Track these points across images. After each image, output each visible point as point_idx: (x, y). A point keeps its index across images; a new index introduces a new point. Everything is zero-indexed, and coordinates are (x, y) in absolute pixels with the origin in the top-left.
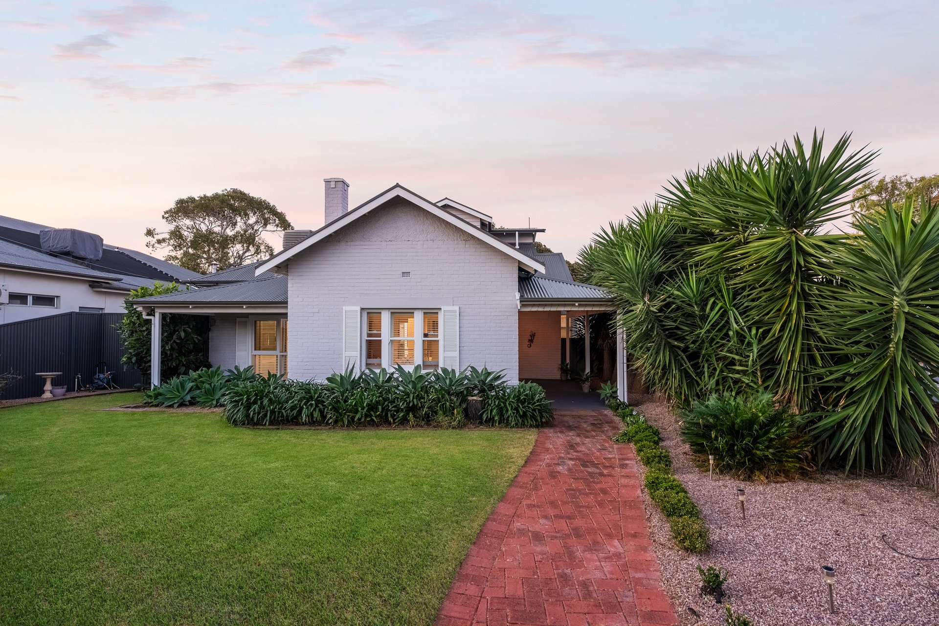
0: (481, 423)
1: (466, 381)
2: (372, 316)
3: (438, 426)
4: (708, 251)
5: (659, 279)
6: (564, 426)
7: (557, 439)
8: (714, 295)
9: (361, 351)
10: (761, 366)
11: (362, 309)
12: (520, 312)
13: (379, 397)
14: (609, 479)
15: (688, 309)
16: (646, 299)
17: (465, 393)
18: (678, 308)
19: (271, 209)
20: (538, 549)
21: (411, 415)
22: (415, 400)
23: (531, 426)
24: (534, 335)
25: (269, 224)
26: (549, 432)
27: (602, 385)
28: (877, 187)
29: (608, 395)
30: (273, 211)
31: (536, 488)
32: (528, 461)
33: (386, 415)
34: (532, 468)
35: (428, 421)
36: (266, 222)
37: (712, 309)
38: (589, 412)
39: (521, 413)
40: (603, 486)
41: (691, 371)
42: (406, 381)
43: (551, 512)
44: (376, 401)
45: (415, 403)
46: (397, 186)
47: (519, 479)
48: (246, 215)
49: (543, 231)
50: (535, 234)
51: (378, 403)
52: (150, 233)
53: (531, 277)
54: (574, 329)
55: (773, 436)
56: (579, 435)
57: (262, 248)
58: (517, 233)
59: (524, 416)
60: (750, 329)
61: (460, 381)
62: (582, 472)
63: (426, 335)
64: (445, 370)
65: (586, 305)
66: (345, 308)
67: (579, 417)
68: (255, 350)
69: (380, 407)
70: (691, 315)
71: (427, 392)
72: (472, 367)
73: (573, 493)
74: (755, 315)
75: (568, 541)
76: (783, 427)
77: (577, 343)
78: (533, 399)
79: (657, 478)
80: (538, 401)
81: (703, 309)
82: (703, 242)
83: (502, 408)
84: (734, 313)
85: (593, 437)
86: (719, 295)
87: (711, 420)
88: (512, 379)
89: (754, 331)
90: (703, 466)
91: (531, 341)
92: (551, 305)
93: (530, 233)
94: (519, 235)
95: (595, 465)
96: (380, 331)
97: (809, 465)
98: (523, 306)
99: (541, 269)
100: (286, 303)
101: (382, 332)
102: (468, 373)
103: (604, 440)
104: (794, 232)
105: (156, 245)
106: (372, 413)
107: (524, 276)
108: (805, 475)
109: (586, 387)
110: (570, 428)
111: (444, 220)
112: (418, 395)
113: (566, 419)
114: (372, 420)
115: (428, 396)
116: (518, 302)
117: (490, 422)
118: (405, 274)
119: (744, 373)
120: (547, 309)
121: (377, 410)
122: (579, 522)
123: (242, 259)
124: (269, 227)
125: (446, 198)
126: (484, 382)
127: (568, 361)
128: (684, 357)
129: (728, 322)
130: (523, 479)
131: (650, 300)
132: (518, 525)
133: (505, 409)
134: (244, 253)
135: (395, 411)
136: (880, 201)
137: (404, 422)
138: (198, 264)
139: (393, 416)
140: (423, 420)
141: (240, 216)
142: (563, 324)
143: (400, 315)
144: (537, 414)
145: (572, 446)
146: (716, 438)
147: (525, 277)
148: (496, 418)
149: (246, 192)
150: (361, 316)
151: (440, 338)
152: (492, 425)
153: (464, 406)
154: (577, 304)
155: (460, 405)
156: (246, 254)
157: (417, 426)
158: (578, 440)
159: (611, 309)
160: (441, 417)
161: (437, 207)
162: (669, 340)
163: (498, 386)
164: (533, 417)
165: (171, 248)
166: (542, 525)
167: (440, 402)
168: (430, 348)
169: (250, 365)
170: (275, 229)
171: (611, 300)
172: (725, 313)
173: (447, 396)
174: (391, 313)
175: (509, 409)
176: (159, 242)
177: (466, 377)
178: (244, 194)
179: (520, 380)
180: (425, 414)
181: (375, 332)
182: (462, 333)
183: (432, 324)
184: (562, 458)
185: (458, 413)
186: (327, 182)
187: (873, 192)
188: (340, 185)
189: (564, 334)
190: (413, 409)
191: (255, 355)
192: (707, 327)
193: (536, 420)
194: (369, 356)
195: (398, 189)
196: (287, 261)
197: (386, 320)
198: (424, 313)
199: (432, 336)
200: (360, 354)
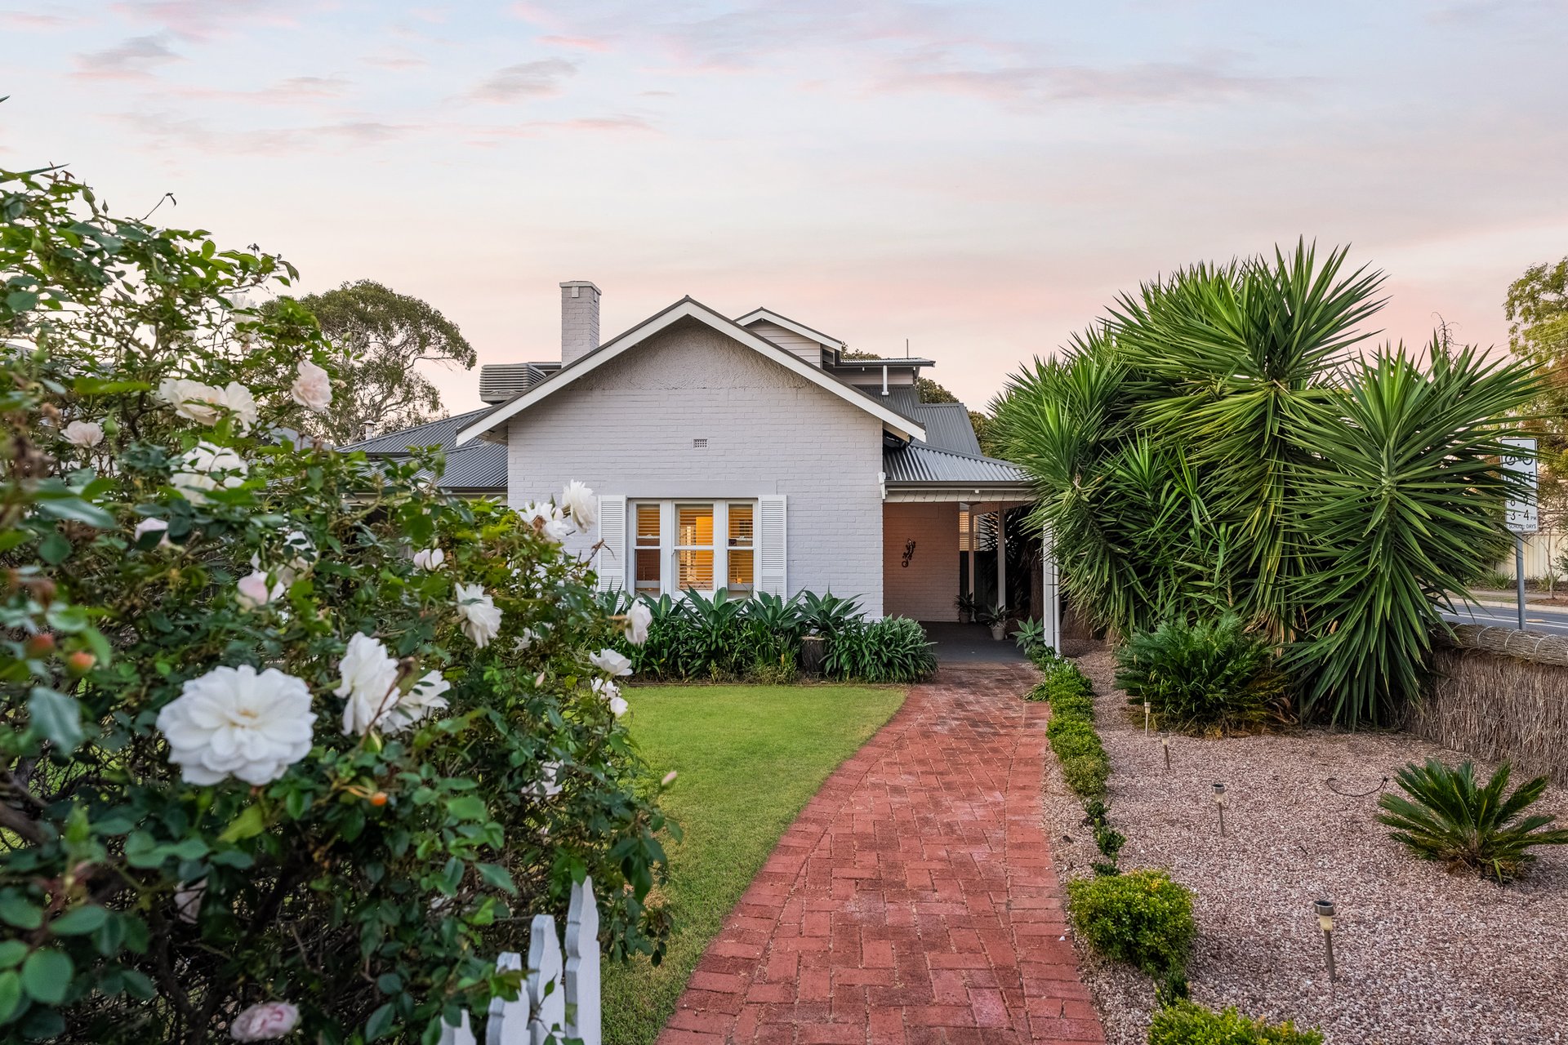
0: (823, 676)
1: (799, 614)
2: (646, 514)
3: (756, 681)
4: (1166, 410)
5: (1095, 452)
6: (953, 682)
7: (937, 698)
8: (1169, 476)
9: (627, 567)
10: (1233, 580)
11: (629, 499)
12: (885, 504)
13: (663, 636)
14: (1007, 740)
15: (1137, 498)
16: (1076, 483)
17: (798, 629)
18: (1122, 496)
19: (433, 317)
20: (896, 800)
21: (713, 663)
22: (720, 640)
23: (900, 680)
24: (914, 547)
25: (430, 344)
26: (929, 689)
27: (1020, 623)
28: (1553, 277)
29: (1029, 639)
30: (437, 321)
31: (900, 747)
32: (892, 720)
33: (675, 664)
34: (899, 728)
35: (739, 672)
36: (424, 342)
37: (1168, 495)
38: (997, 666)
39: (885, 660)
40: (995, 745)
41: (1140, 590)
42: (703, 612)
43: (918, 769)
44: (659, 642)
45: (721, 644)
46: (687, 299)
47: (877, 739)
48: (388, 329)
49: (931, 364)
50: (918, 369)
51: (661, 644)
53: (905, 446)
54: (982, 536)
55: (1229, 673)
56: (973, 693)
57: (417, 389)
58: (885, 368)
59: (889, 664)
60: (1218, 527)
61: (789, 614)
62: (970, 732)
63: (732, 542)
64: (764, 596)
65: (993, 493)
66: (602, 498)
67: (979, 671)
69: (665, 651)
70: (1138, 507)
71: (739, 629)
72: (807, 592)
73: (951, 752)
74: (1224, 506)
75: (936, 793)
76: (1244, 660)
77: (986, 560)
78: (903, 639)
79: (1063, 724)
80: (912, 643)
81: (1157, 497)
82: (1167, 394)
83: (855, 652)
84: (1197, 502)
85: (995, 695)
86: (1176, 475)
87: (1152, 655)
88: (872, 611)
89: (1222, 530)
90: (1138, 721)
91: (908, 555)
92: (937, 493)
93: (907, 368)
94: (889, 371)
95: (988, 724)
96: (658, 534)
97: (1287, 717)
98: (890, 494)
99: (920, 435)
100: (505, 489)
101: (661, 537)
102: (802, 601)
103: (1011, 699)
104: (1275, 385)
106: (653, 660)
107: (892, 445)
108: (1277, 729)
109: (998, 631)
110: (962, 685)
111: (762, 355)
112: (724, 633)
113: (958, 673)
114: (654, 671)
115: (740, 634)
116: (883, 487)
117: (836, 674)
118: (699, 442)
119: (1208, 590)
120: (930, 499)
121: (661, 655)
122: (953, 777)
123: (379, 410)
124: (430, 351)
125: (762, 309)
126: (827, 614)
127: (971, 590)
128: (1131, 569)
129: (1190, 516)
130: (883, 738)
131: (1082, 484)
132: (873, 779)
133: (859, 654)
134: (385, 399)
135: (688, 657)
136: (1560, 303)
137: (702, 674)
138: (299, 420)
139: (685, 665)
140: (732, 671)
141: (376, 331)
142: (964, 527)
143: (691, 511)
144: (909, 661)
145: (960, 705)
146: (1157, 681)
147: (894, 448)
148: (846, 668)
149: (387, 286)
150: (627, 511)
151: (757, 547)
152: (840, 679)
153: (796, 650)
154: (977, 491)
155: (790, 648)
156: (389, 401)
157: (724, 680)
158: (971, 698)
159: (1032, 499)
160: (760, 667)
161: (739, 326)
162: (1110, 545)
163: (849, 622)
164: (904, 666)
166: (904, 780)
167: (758, 642)
168: (740, 563)
170: (440, 354)
171: (1029, 485)
172: (1186, 504)
173: (769, 635)
174: (676, 505)
175: (867, 654)
177: (799, 608)
178: (384, 291)
179: (886, 614)
180: (735, 663)
181: (649, 537)
182: (791, 538)
183: (741, 523)
184: (944, 718)
185: (787, 661)
186: (566, 288)
187: (1546, 287)
188: (587, 293)
189: (964, 545)
190: (716, 654)
192: (1159, 524)
193: (908, 672)
194: (639, 576)
195: (688, 304)
196: (507, 420)
197: (667, 516)
198: (730, 506)
199: (743, 543)
200: (627, 573)
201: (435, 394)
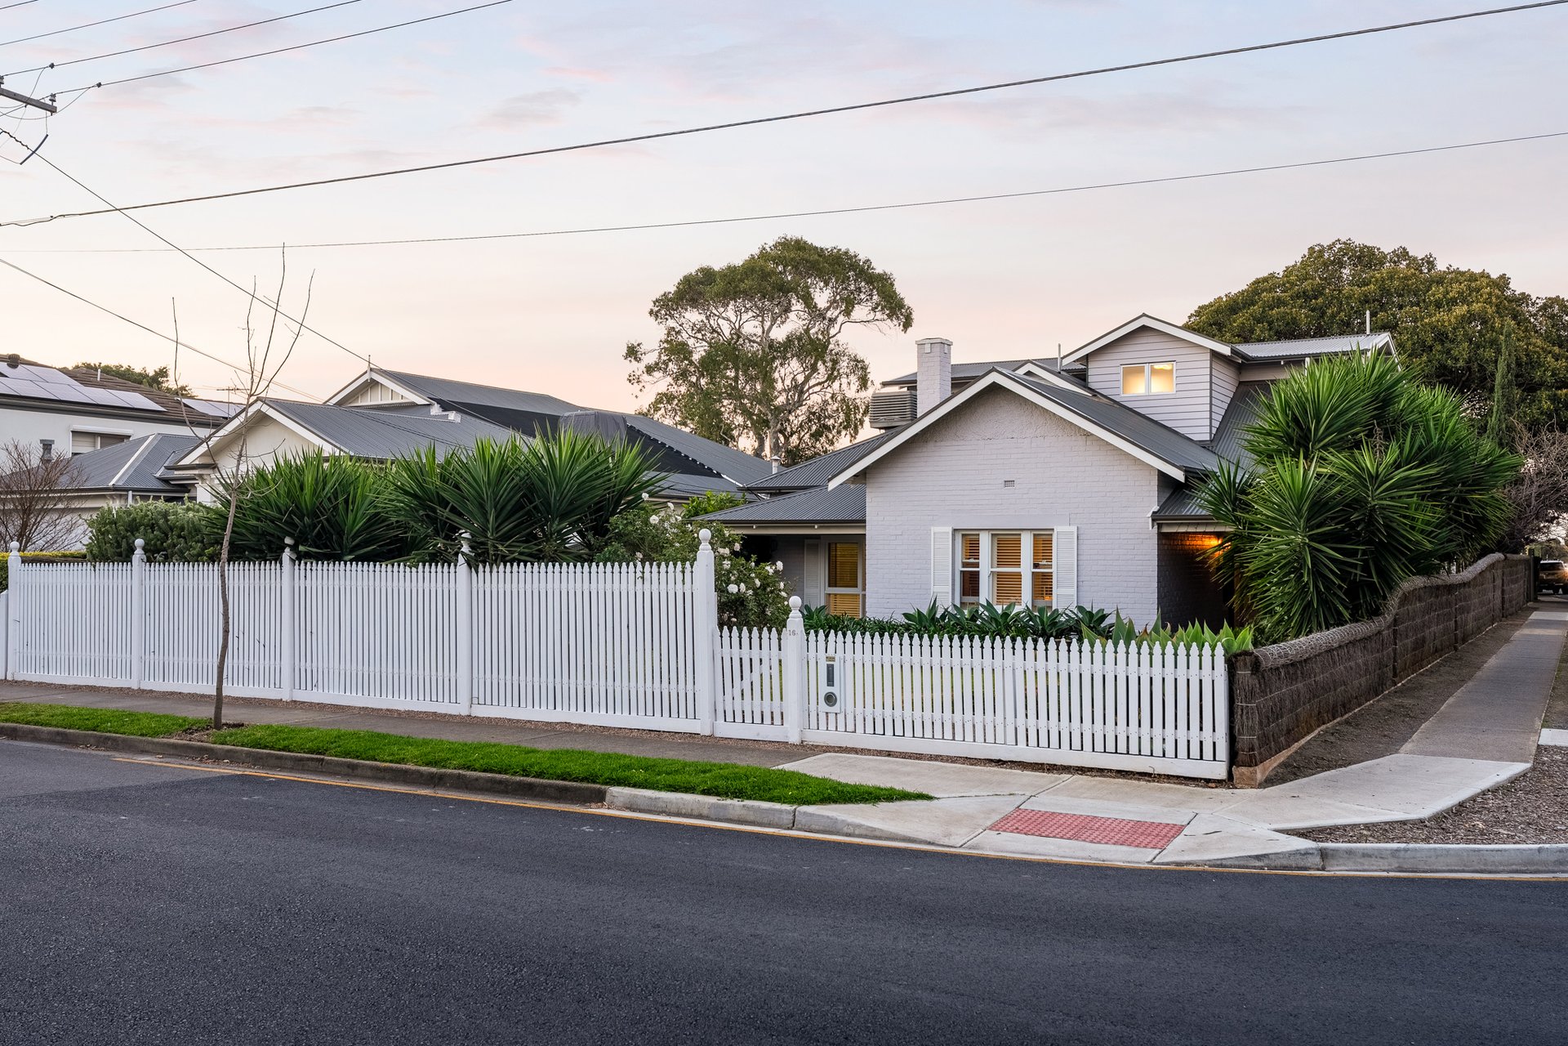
2: (968, 542)
9: (953, 585)
11: (955, 530)
12: (1159, 534)
19: (861, 269)
25: (859, 304)
30: (866, 273)
36: (849, 305)
52: (632, 352)
57: (844, 365)
63: (1036, 566)
66: (934, 529)
68: (829, 586)
96: (978, 559)
98: (1162, 525)
100: (864, 521)
101: (980, 561)
105: (645, 377)
118: (1009, 483)
123: (802, 393)
134: (807, 379)
143: (1004, 540)
150: (953, 540)
151: (1055, 569)
156: (812, 382)
165: (669, 380)
168: (1042, 583)
169: (822, 604)
170: (871, 315)
174: (992, 535)
176: (650, 370)
181: (972, 560)
182: (1081, 563)
183: (1043, 549)
188: (937, 348)
191: (830, 594)
194: (964, 593)
195: (994, 373)
196: (866, 468)
197: (985, 544)
198: (1034, 535)
199: (1045, 566)
200: (953, 590)
201: (864, 368)
